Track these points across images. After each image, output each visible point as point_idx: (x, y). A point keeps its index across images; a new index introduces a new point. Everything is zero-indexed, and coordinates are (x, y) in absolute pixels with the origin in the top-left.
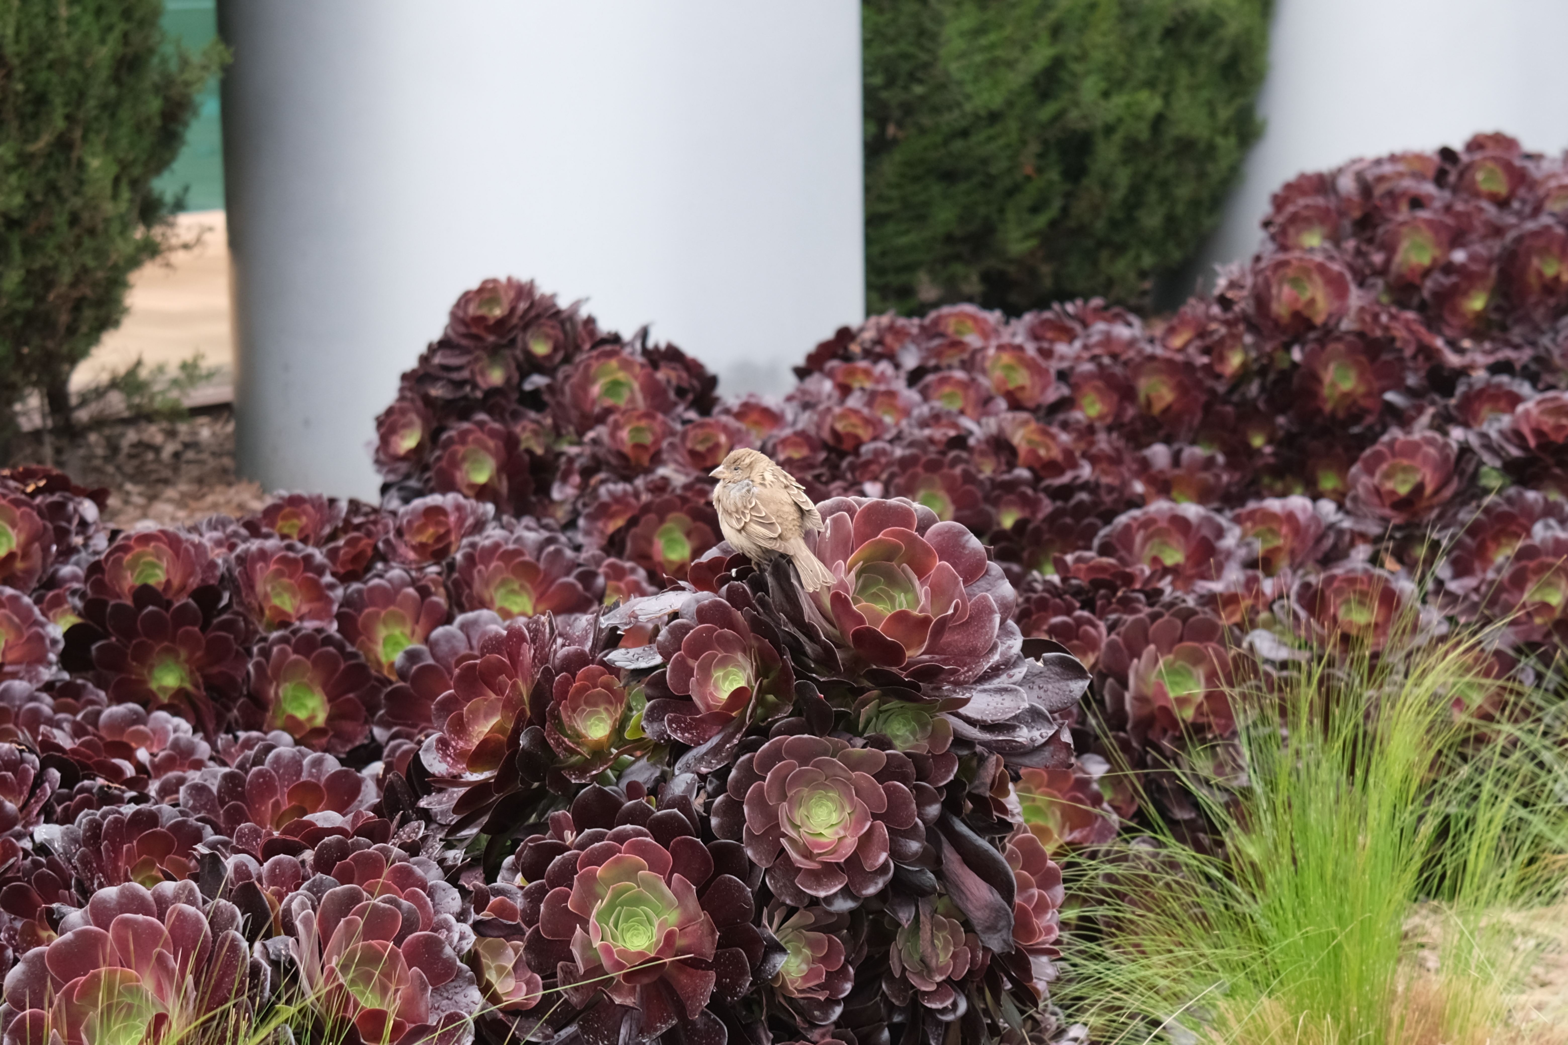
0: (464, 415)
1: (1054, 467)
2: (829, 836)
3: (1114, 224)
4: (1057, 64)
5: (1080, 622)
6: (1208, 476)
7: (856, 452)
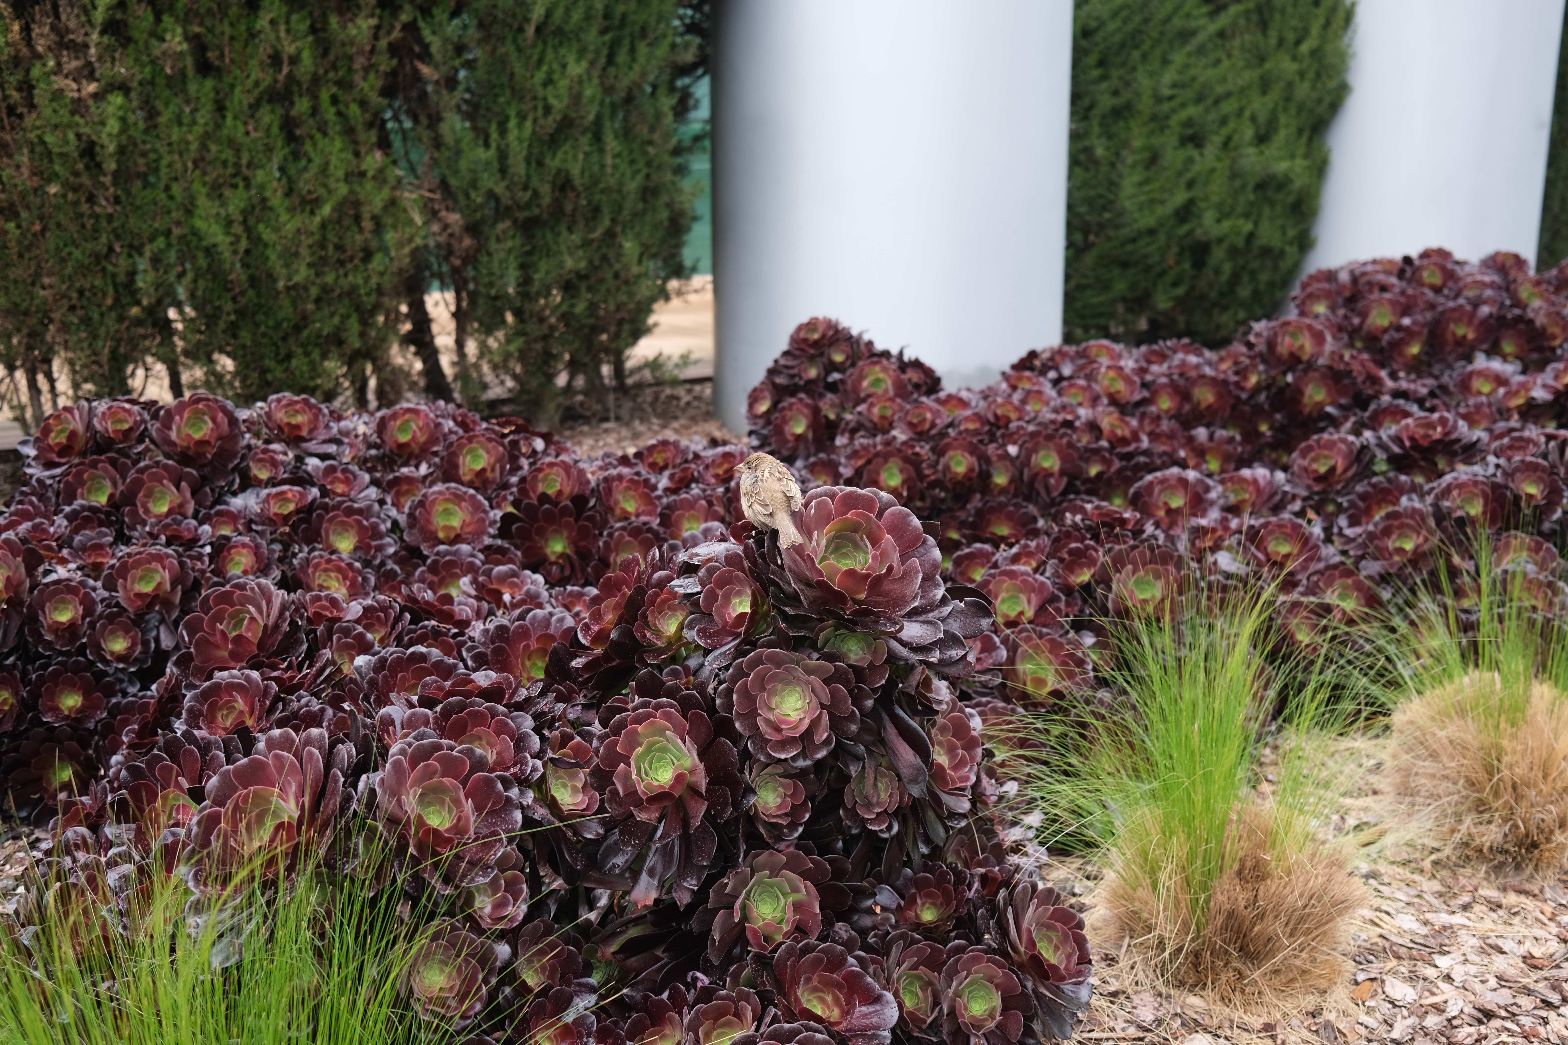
0: (793, 394)
1: (1124, 441)
2: (794, 716)
3: (1222, 294)
4: (1191, 202)
5: (1088, 548)
6: (1229, 448)
7: (1006, 426)
